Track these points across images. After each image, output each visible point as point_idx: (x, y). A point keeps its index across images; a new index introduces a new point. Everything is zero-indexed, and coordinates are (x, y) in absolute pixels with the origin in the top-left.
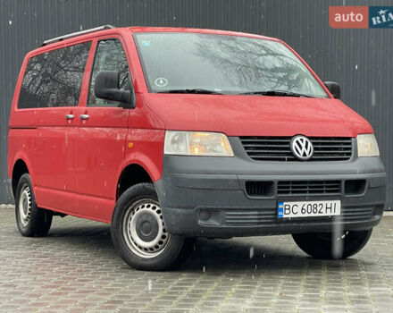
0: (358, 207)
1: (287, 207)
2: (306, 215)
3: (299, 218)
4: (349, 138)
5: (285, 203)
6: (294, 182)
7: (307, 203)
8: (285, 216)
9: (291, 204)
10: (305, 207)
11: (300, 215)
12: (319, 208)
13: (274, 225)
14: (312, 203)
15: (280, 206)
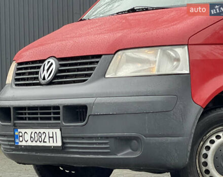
0: (83, 138)
1: (21, 134)
2: (34, 144)
3: (29, 146)
4: (99, 56)
5: (19, 130)
6: (30, 108)
7: (34, 131)
8: (20, 144)
9: (23, 131)
10: (33, 136)
11: (29, 143)
12: (43, 138)
13: (21, 153)
14: (38, 131)
15: (16, 133)
